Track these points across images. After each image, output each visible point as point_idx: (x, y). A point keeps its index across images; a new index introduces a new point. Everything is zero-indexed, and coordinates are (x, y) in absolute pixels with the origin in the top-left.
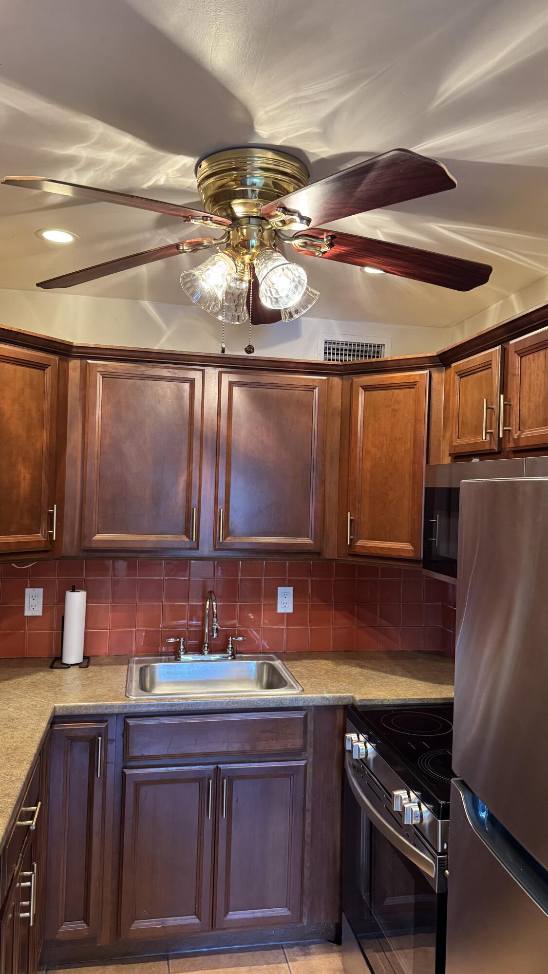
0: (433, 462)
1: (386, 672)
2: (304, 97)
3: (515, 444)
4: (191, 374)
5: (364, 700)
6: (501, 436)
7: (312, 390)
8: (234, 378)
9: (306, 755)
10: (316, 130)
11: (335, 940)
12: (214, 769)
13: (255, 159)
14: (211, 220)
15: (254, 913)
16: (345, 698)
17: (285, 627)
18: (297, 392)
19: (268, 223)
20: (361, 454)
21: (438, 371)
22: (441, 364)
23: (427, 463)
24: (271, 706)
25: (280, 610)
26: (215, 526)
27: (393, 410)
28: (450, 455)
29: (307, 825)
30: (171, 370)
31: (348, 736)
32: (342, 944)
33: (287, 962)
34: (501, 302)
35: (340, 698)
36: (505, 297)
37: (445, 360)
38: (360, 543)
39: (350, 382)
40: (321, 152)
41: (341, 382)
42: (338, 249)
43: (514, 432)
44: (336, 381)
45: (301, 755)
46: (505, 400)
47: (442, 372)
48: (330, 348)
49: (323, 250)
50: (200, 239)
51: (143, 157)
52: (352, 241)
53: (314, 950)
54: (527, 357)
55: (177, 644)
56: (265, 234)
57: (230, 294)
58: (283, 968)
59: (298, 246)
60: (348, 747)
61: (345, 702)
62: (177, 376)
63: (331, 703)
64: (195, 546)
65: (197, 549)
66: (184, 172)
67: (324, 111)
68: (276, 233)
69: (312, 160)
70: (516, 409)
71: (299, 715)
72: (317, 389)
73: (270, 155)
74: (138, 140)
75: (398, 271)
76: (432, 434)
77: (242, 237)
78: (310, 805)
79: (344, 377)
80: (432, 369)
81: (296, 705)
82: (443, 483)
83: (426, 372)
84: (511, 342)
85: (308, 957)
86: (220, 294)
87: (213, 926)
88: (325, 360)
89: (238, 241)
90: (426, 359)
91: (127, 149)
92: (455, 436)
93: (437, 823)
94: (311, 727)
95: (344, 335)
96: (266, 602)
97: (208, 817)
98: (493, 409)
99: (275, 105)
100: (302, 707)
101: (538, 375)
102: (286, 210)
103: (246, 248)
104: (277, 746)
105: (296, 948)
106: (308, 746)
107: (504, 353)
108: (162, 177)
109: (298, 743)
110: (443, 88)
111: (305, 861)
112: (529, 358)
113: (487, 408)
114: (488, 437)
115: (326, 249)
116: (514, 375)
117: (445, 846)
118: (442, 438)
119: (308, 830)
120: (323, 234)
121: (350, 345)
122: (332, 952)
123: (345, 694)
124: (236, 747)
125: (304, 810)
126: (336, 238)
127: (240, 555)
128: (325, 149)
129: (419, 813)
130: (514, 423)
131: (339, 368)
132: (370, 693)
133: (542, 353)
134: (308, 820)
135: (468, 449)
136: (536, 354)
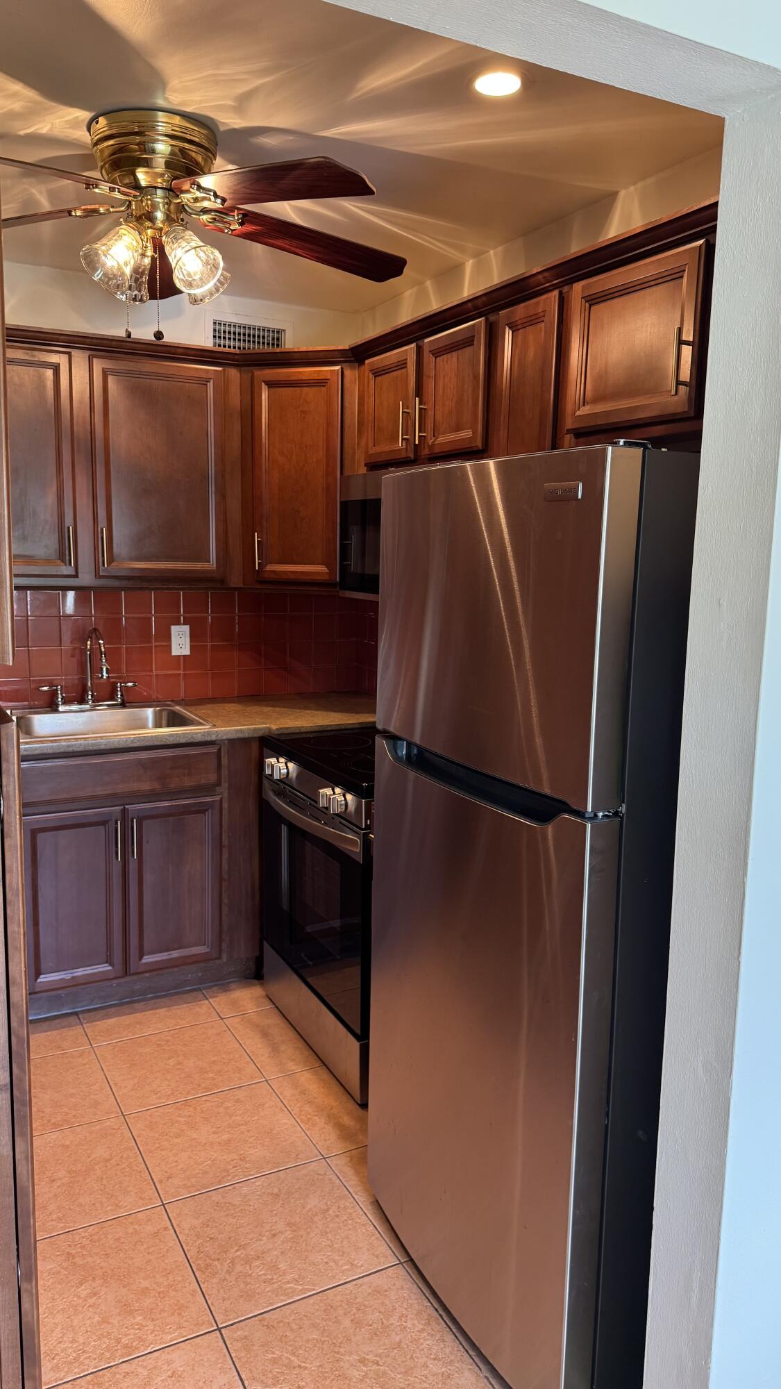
0: (346, 473)
1: (300, 708)
2: (221, 74)
3: (430, 450)
4: (54, 358)
5: (281, 728)
6: (417, 443)
7: (205, 383)
8: (108, 364)
9: (221, 790)
10: (230, 103)
11: (256, 974)
12: (122, 811)
13: (160, 124)
14: (119, 192)
15: (171, 954)
16: (260, 729)
17: (181, 672)
18: (187, 384)
19: (177, 196)
20: (267, 464)
21: (352, 368)
22: (353, 359)
23: (342, 473)
24: (181, 742)
25: (176, 651)
26: (96, 548)
27: (302, 412)
28: (366, 465)
29: (224, 861)
30: (29, 352)
31: (268, 761)
32: (265, 977)
33: (207, 999)
34: (415, 289)
35: (255, 729)
36: (421, 283)
37: (358, 355)
38: (269, 568)
39: (250, 375)
40: (234, 123)
41: (239, 375)
42: (248, 228)
43: (429, 438)
44: (233, 373)
45: (215, 790)
46: (420, 403)
47: (355, 368)
48: (221, 330)
49: (232, 228)
50: (97, 206)
51: (30, 104)
52: (263, 221)
53: (234, 987)
54: (441, 357)
55: (53, 694)
56: (172, 207)
57: (137, 271)
58: (205, 1004)
59: (206, 222)
60: (268, 771)
61: (260, 734)
62: (36, 359)
63: (246, 735)
64: (74, 573)
65: (76, 576)
66: (75, 124)
67: (242, 89)
68: (181, 208)
69: (222, 129)
70: (431, 413)
71: (214, 749)
72: (212, 381)
73: (177, 120)
74: (29, 89)
75: (311, 256)
76: (346, 441)
77: (146, 208)
78: (227, 842)
79: (243, 368)
80: (345, 365)
81: (209, 739)
82: (356, 495)
83: (337, 368)
84: (426, 340)
85: (228, 993)
86: (128, 271)
87: (126, 972)
88: (215, 346)
89: (142, 212)
90: (337, 353)
91: (14, 95)
92: (371, 444)
93: (362, 802)
94: (225, 761)
95: (236, 314)
96: (158, 644)
97: (118, 859)
98: (408, 413)
99: (191, 78)
100: (215, 741)
101: (451, 378)
102: (199, 187)
103: (151, 221)
104: (188, 782)
105: (215, 988)
106: (223, 780)
107: (419, 350)
108: (46, 126)
109: (212, 778)
110: (360, 85)
111: (223, 897)
112: (443, 360)
113: (403, 412)
114: (404, 444)
115: (237, 227)
116: (429, 377)
117: (369, 822)
118: (356, 447)
119: (225, 867)
120: (234, 212)
121: (244, 327)
122: (254, 985)
123: (260, 726)
124: (146, 786)
125: (221, 847)
126: (247, 217)
127: (124, 583)
128: (238, 121)
129: (343, 802)
130: (429, 429)
131: (237, 357)
132: (286, 723)
133: (455, 354)
134: (225, 856)
135: (384, 458)
136: (449, 355)
